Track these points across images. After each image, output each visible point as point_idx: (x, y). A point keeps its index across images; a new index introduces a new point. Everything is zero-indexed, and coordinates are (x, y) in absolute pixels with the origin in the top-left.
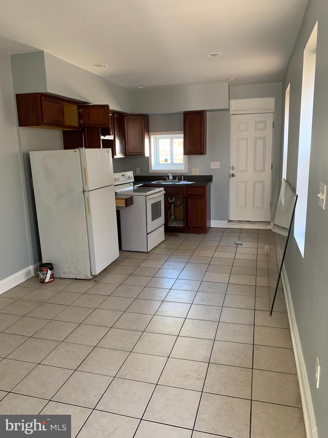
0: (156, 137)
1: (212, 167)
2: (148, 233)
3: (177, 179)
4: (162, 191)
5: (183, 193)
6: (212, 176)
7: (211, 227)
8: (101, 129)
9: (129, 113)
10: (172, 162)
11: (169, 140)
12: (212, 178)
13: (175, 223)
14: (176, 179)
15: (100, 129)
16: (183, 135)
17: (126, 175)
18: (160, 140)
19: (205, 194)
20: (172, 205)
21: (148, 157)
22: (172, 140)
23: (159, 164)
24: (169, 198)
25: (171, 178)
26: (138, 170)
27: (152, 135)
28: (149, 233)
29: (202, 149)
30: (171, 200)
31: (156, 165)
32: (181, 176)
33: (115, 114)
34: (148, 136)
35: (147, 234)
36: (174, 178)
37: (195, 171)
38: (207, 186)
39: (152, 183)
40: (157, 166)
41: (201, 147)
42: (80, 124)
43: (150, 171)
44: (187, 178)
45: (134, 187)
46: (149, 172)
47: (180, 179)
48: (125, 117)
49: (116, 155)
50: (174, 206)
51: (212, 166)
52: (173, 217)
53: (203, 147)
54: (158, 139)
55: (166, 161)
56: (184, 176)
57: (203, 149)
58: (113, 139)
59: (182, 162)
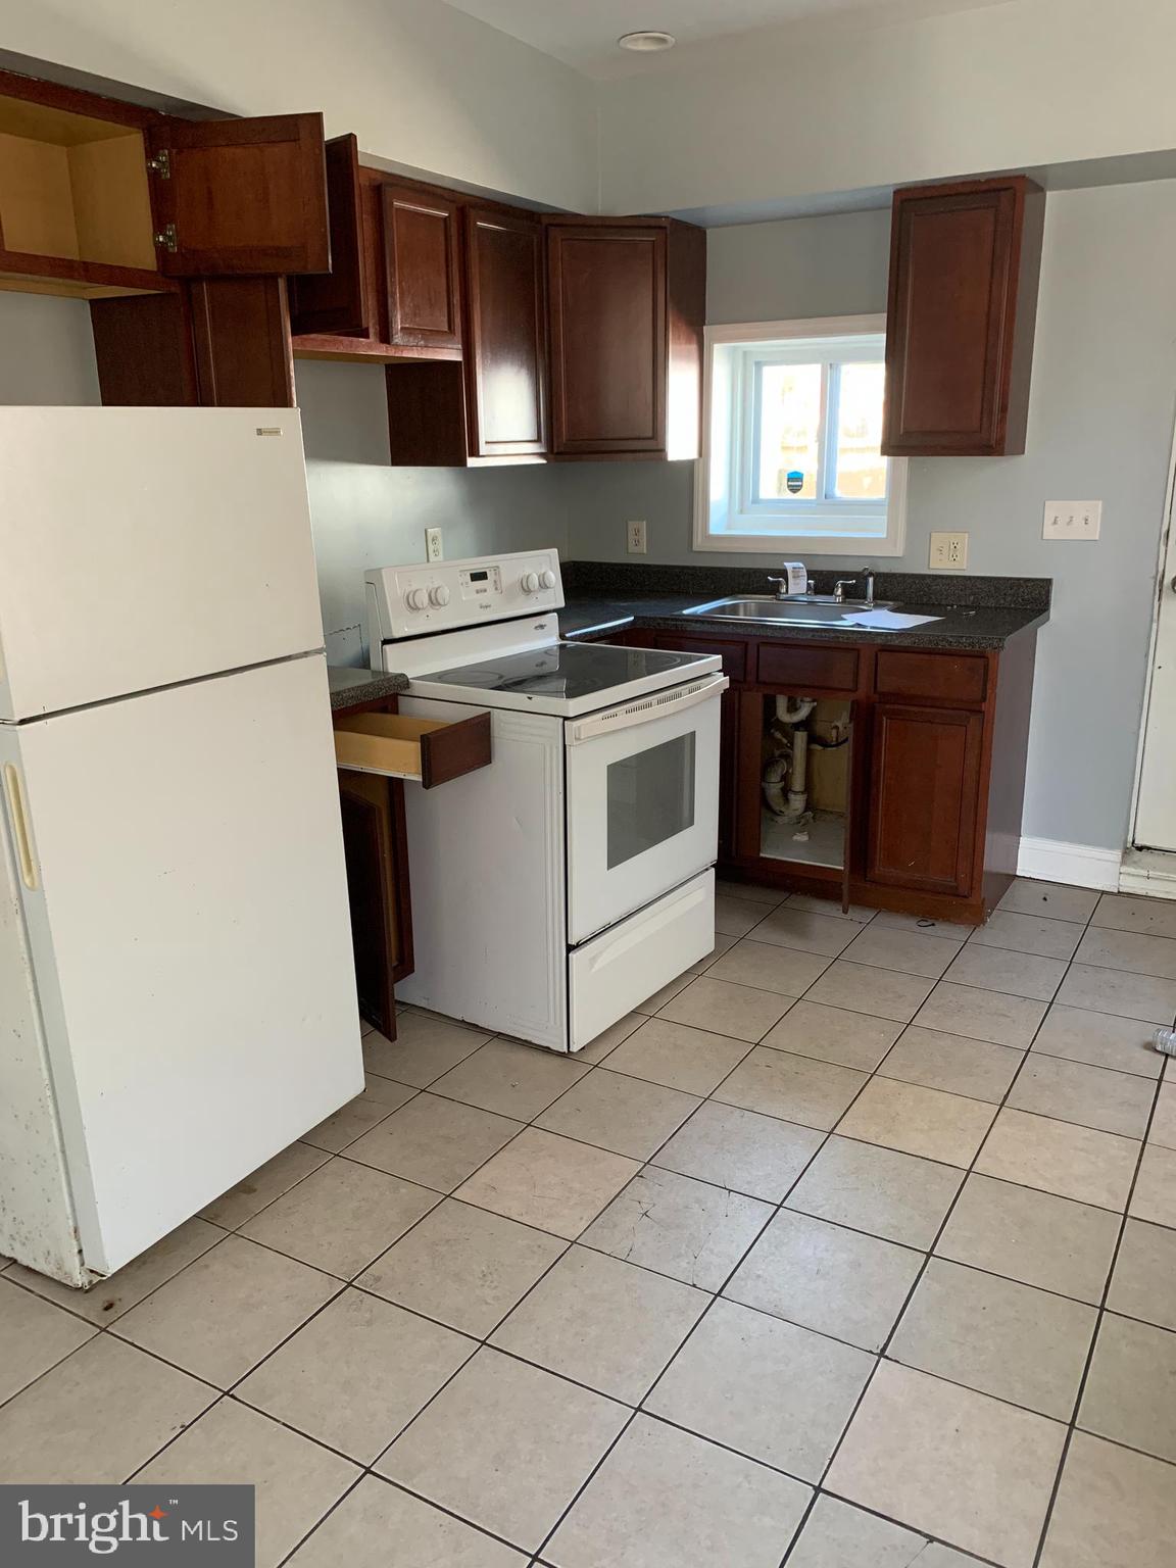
0: (745, 353)
1: (1050, 532)
2: (573, 942)
3: (839, 592)
4: (708, 675)
5: (856, 681)
6: (1049, 582)
7: (1018, 874)
8: (290, 280)
9: (582, 213)
10: (826, 495)
11: (814, 371)
12: (1048, 593)
13: (802, 838)
14: (831, 592)
15: (282, 284)
16: (880, 339)
17: (503, 571)
18: (766, 370)
19: (984, 699)
20: (800, 738)
21: (690, 464)
22: (831, 368)
23: (756, 500)
24: (782, 703)
25: (798, 586)
26: (637, 532)
27: (720, 340)
28: (578, 946)
29: (996, 418)
30: (793, 708)
31: (737, 508)
32: (861, 577)
33: (472, 213)
34: (694, 347)
35: (570, 948)
36: (823, 582)
37: (945, 551)
38: (1002, 654)
39: (685, 612)
40: (741, 512)
41: (991, 412)
42: (161, 251)
43: (699, 543)
44: (898, 590)
45: (562, 637)
46: (695, 548)
47: (854, 595)
48: (554, 232)
49: (475, 453)
50: (813, 739)
51: (1055, 522)
52: (798, 802)
53: (1004, 409)
54: (759, 365)
55: (795, 489)
56: (878, 576)
57: (1003, 420)
58: (458, 358)
59: (880, 493)
